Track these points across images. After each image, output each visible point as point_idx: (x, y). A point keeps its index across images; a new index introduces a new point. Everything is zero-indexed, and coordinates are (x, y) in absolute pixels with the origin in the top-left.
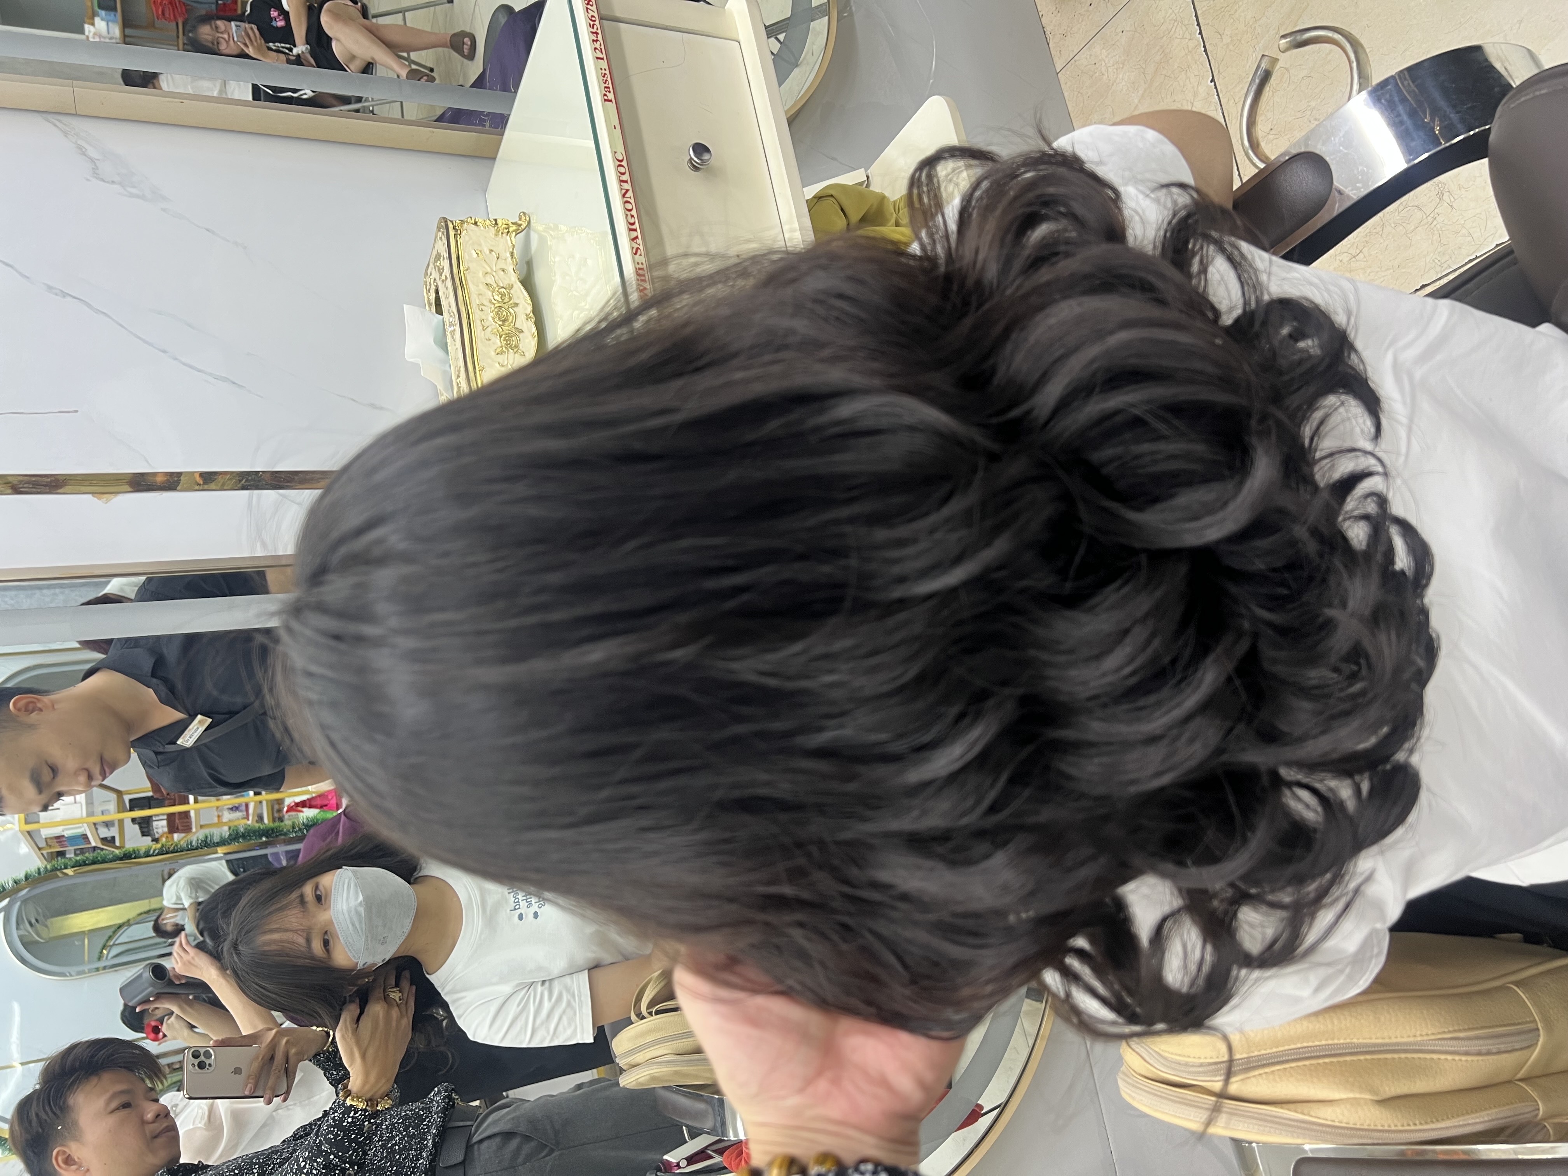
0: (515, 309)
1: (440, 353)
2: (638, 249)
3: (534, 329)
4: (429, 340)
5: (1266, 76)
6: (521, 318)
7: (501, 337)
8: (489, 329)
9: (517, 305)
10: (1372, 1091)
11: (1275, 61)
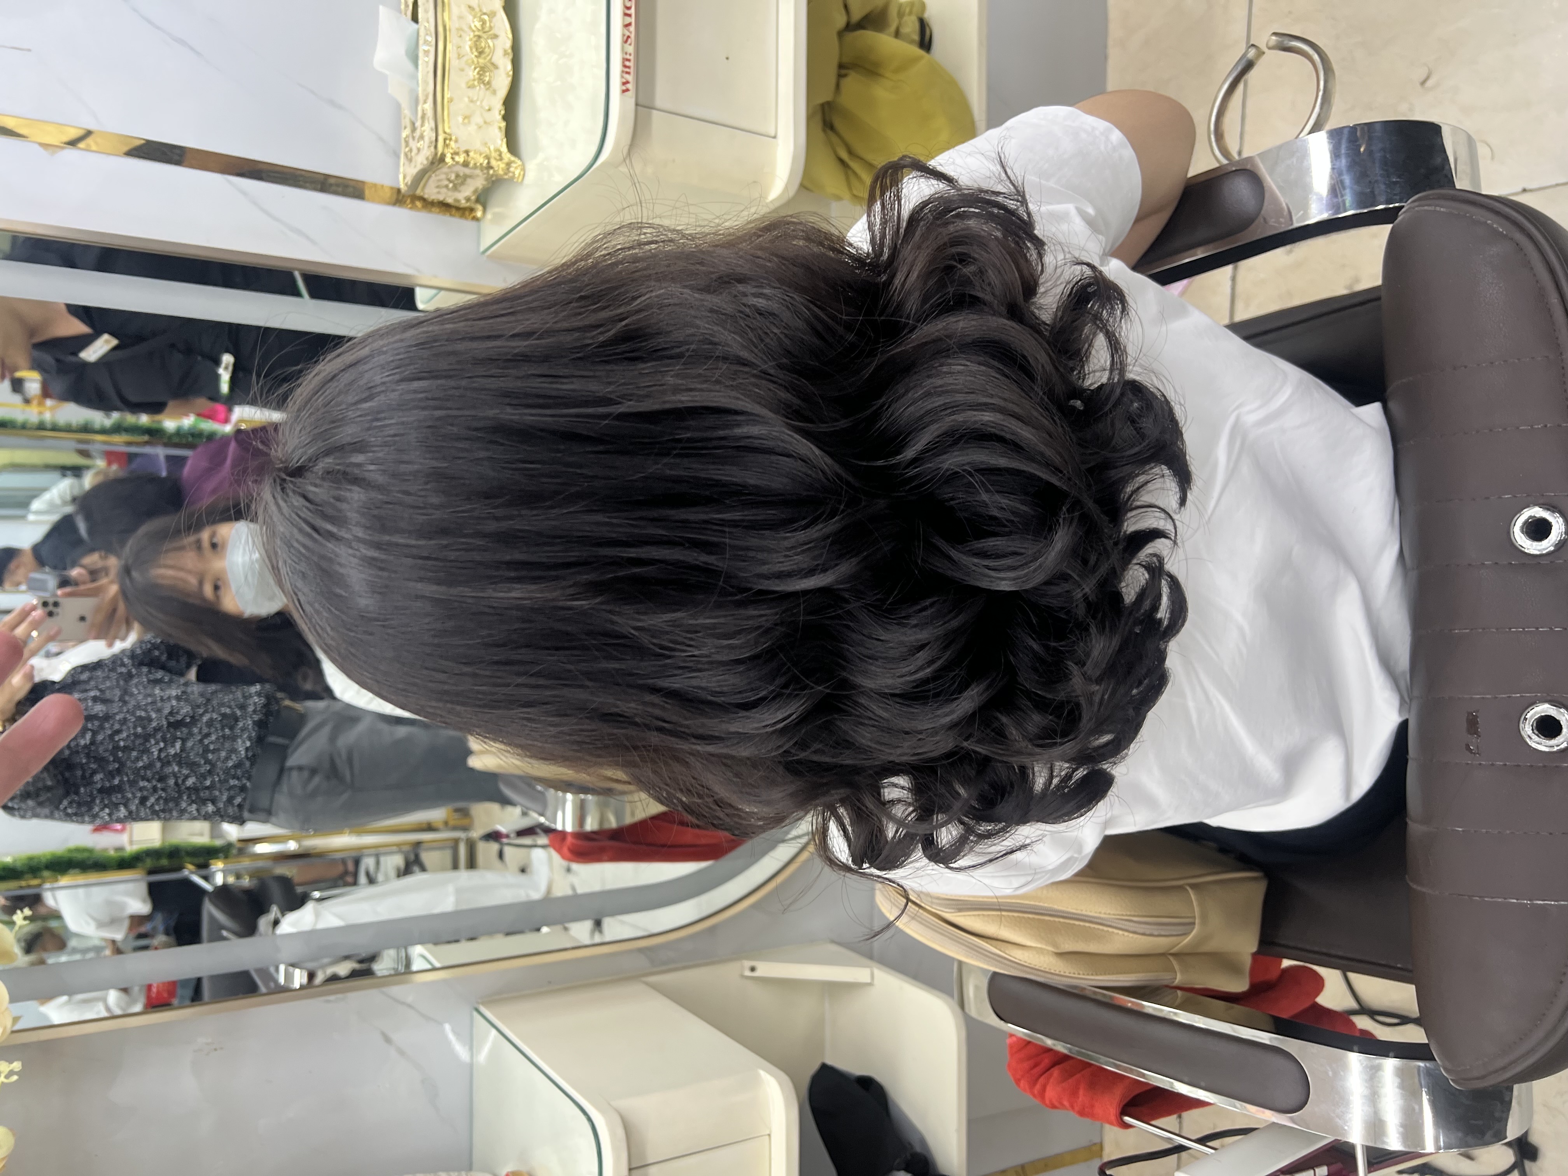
0: (495, 40)
1: (410, 66)
2: (629, 37)
3: (509, 67)
4: (401, 50)
5: (1249, 66)
6: (499, 53)
7: (475, 68)
8: (465, 59)
9: (496, 36)
10: (1055, 945)
11: (1261, 53)
